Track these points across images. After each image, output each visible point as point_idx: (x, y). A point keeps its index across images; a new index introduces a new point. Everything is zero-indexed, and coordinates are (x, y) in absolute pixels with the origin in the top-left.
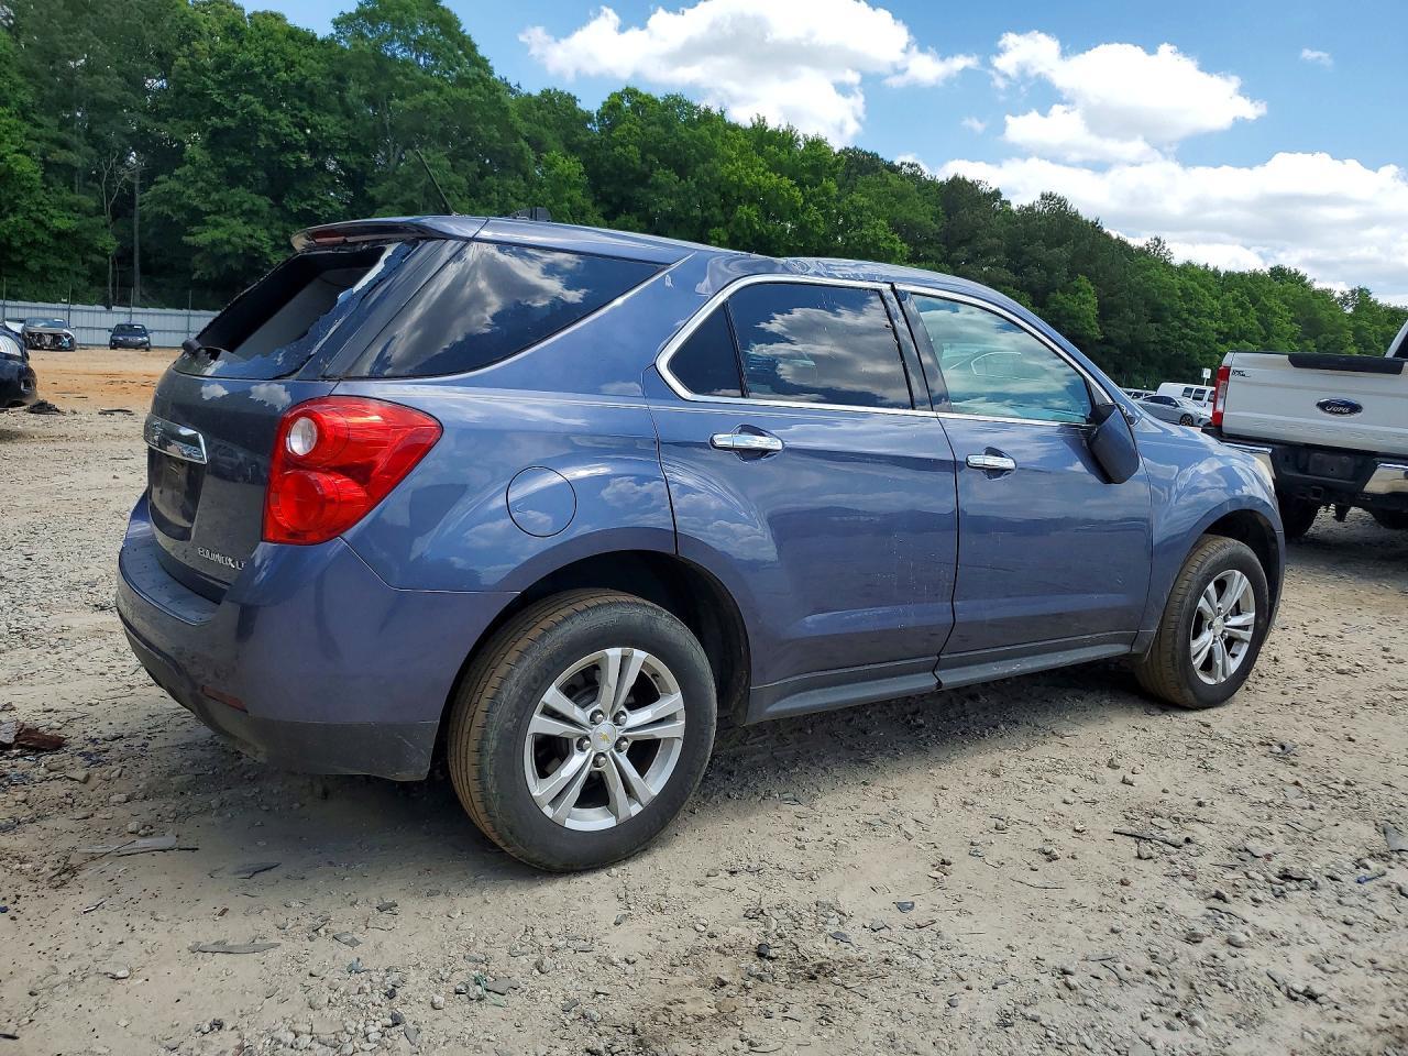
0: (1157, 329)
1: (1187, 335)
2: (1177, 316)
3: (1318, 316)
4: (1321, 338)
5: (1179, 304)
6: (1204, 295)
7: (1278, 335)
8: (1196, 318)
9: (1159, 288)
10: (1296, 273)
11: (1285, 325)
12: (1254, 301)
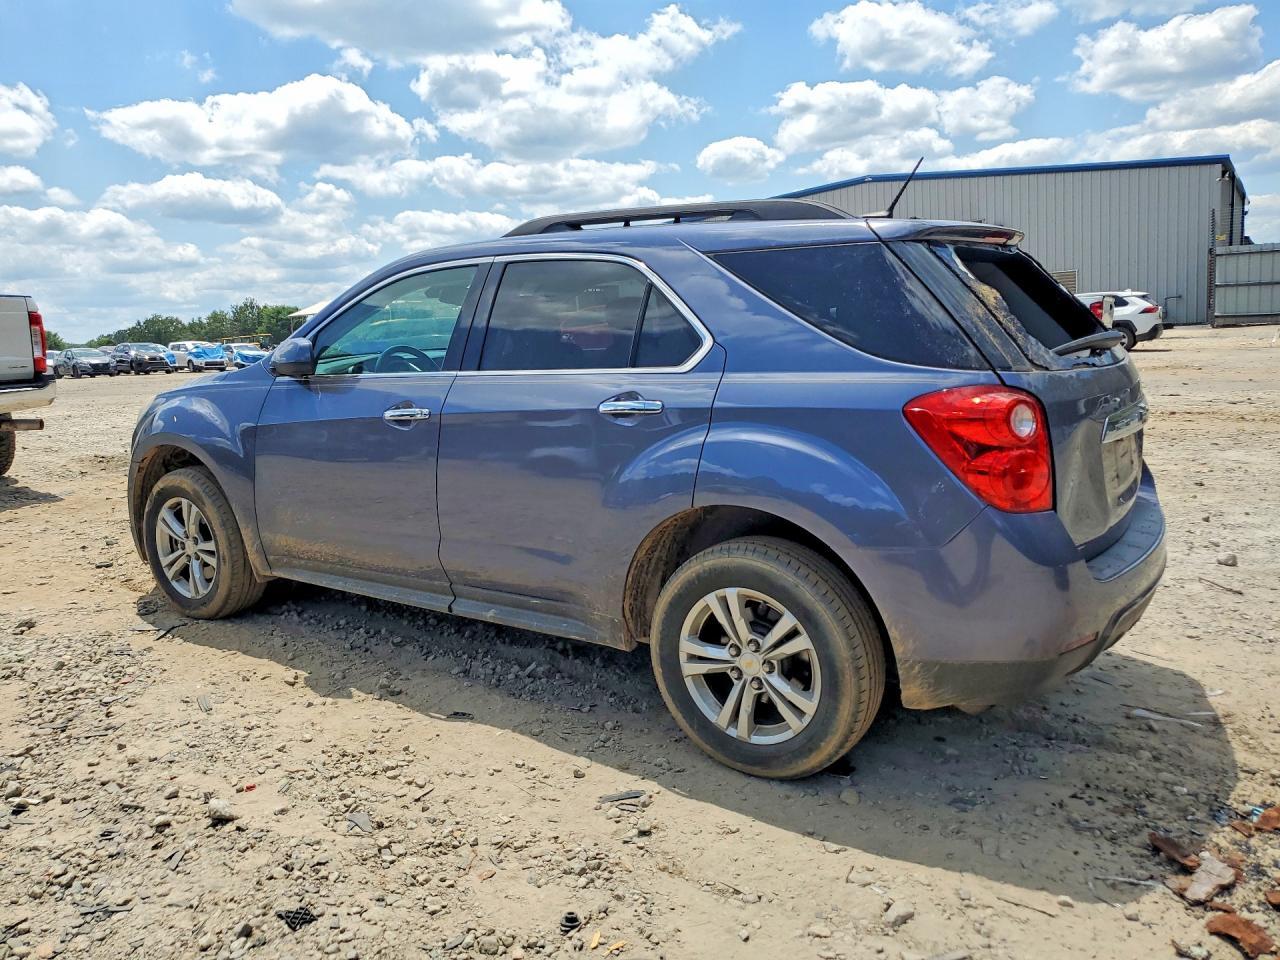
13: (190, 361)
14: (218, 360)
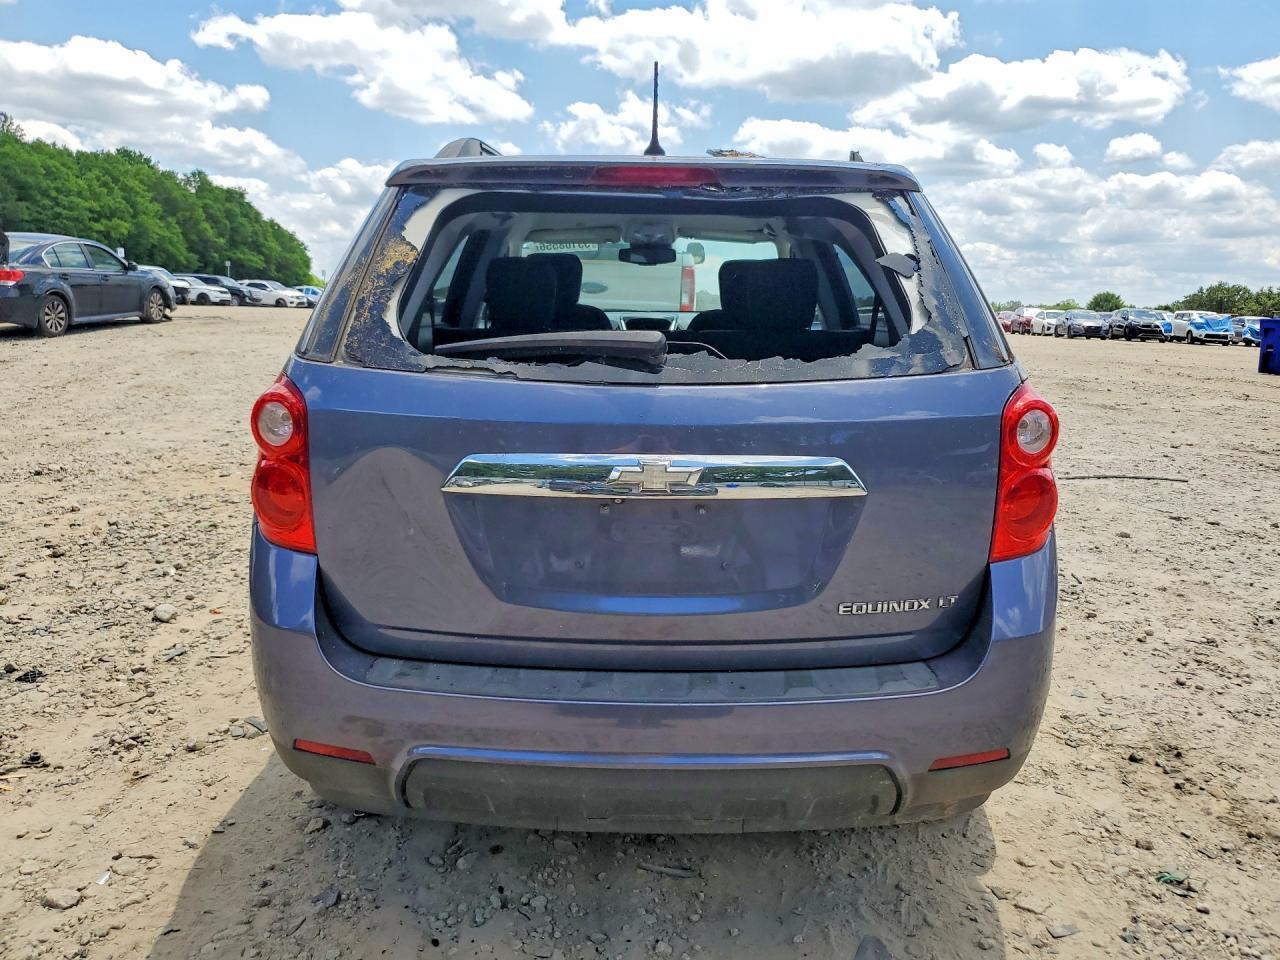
0: (28, 208)
1: (60, 214)
2: (45, 194)
3: (173, 195)
4: (179, 215)
5: (45, 183)
6: (67, 174)
7: (144, 213)
8: (66, 196)
9: (19, 164)
10: (141, 156)
11: (148, 204)
12: (116, 180)
13: (1190, 332)
14: (1222, 333)
